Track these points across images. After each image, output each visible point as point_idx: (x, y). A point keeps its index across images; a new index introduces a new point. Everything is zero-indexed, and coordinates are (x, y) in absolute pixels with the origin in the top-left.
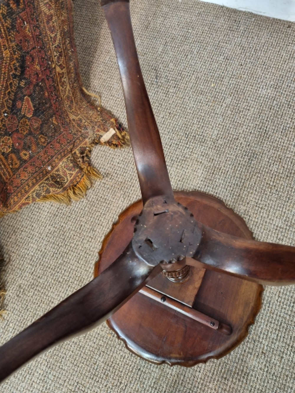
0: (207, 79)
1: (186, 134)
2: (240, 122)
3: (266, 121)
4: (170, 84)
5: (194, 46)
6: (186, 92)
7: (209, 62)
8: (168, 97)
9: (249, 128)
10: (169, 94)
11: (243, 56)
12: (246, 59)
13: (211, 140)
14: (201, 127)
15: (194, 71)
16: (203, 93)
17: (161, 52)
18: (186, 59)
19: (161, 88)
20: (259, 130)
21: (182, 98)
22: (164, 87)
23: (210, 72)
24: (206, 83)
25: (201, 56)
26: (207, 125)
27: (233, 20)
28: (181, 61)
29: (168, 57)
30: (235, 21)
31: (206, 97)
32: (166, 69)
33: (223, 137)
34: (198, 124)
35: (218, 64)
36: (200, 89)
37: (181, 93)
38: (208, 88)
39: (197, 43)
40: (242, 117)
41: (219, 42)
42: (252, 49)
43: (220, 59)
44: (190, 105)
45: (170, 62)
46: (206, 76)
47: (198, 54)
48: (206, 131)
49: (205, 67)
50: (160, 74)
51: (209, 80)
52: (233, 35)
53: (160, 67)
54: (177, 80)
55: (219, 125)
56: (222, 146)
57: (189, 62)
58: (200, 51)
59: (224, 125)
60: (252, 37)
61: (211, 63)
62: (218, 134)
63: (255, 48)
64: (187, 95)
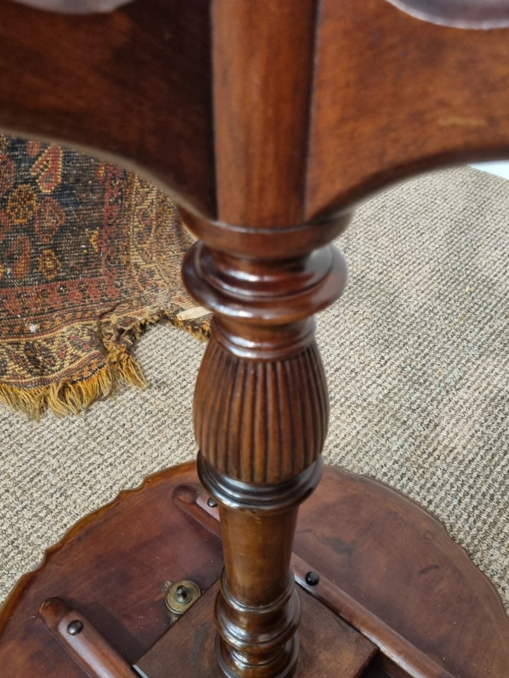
0: (456, 277)
1: (383, 358)
4: (372, 266)
5: (441, 224)
6: (405, 287)
7: (468, 254)
8: (360, 286)
10: (364, 282)
13: (442, 385)
14: (423, 355)
15: (431, 259)
16: (442, 298)
18: (418, 237)
21: (392, 294)
22: (357, 270)
23: (467, 269)
24: (453, 283)
25: (452, 241)
26: (438, 355)
28: (407, 239)
29: (381, 226)
31: (448, 305)
32: (370, 242)
34: (417, 348)
35: (487, 261)
36: (437, 290)
37: (391, 286)
38: (455, 292)
39: (449, 220)
43: (494, 254)
44: (407, 310)
45: (383, 235)
46: (456, 272)
47: (447, 237)
48: (432, 364)
49: (456, 258)
51: (461, 279)
54: (389, 264)
55: (467, 362)
56: (468, 405)
57: (424, 243)
59: (479, 365)
62: (461, 378)
64: (405, 292)
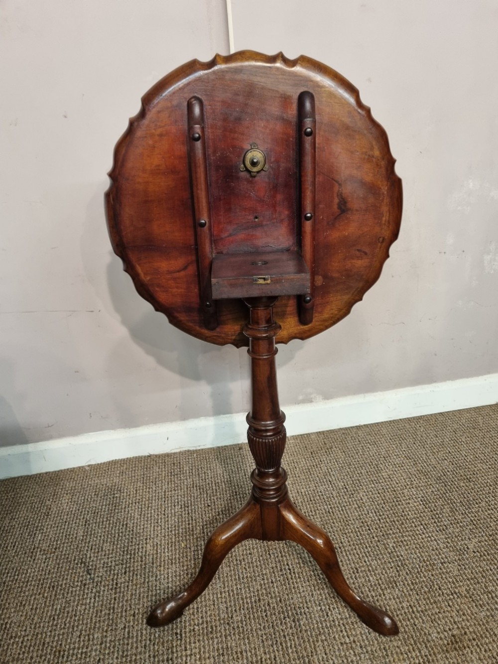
0: (170, 541)
1: (176, 634)
2: (249, 575)
3: (282, 556)
4: (116, 572)
5: (132, 510)
6: (147, 570)
7: (163, 520)
8: (120, 592)
9: (265, 577)
10: (120, 587)
11: (205, 496)
12: (210, 497)
13: (222, 622)
14: (196, 610)
15: (146, 539)
16: (174, 562)
17: (83, 536)
18: (126, 529)
19: (103, 583)
20: (280, 573)
21: (144, 582)
22: (108, 581)
23: (171, 531)
24: (171, 546)
25: (148, 517)
26: (204, 603)
27: (171, 464)
28: (121, 534)
29: (97, 537)
30: (174, 464)
31: (181, 564)
32: (100, 554)
33: (238, 608)
35: (177, 517)
36: (167, 558)
37: (139, 577)
38: (178, 551)
39: (134, 504)
40: (247, 567)
41: (165, 492)
42: (212, 484)
43: (176, 510)
44: (162, 586)
45: (103, 543)
46: (167, 537)
47: (142, 516)
48: (206, 612)
49: (159, 528)
50: (92, 565)
51: (173, 540)
52: (179, 478)
53: (88, 556)
54: (125, 561)
55: (221, 594)
56: (244, 623)
57: (132, 531)
58: (143, 512)
59: (228, 591)
60: (205, 473)
61: (167, 519)
62: (227, 608)
63: (215, 481)
64: (151, 574)
